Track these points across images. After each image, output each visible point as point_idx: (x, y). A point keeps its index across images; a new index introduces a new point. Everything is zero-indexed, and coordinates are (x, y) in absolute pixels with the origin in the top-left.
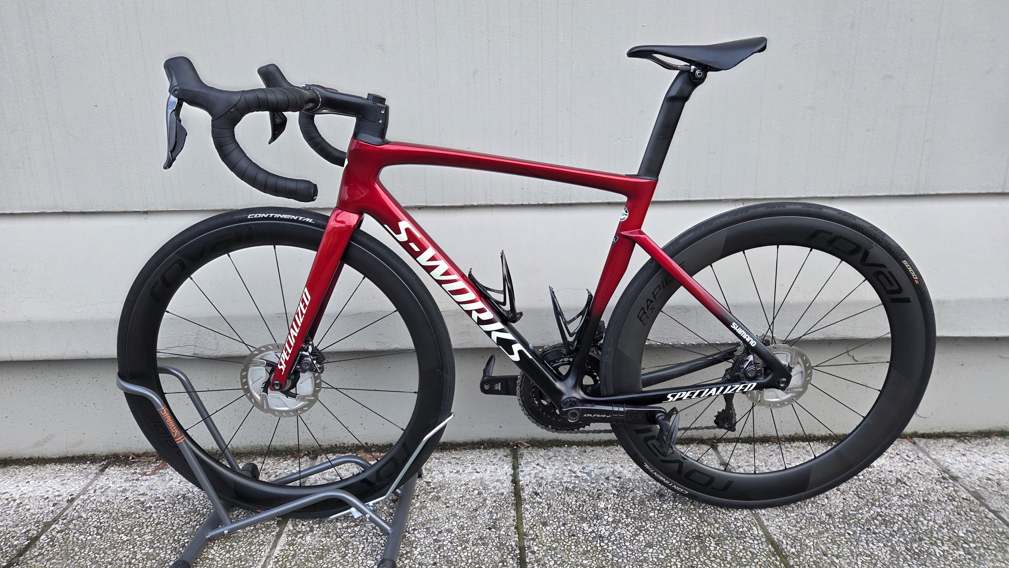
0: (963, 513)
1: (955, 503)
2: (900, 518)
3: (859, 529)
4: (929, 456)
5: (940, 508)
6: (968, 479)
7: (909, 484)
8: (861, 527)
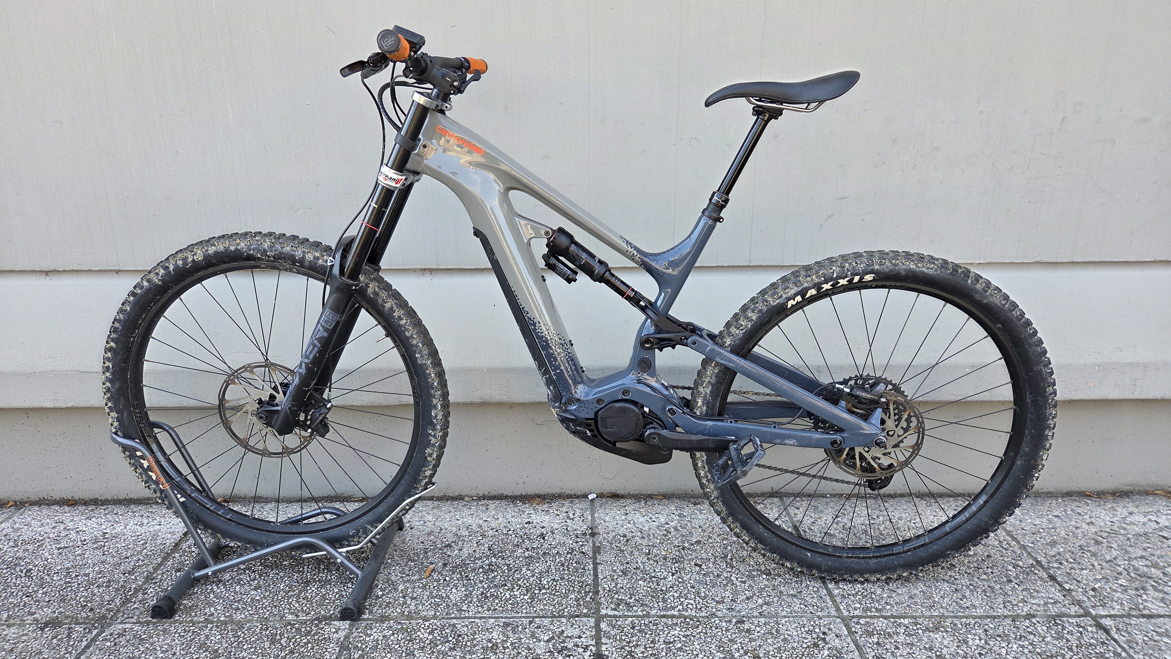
0: (566, 564)
1: (569, 556)
2: (506, 568)
3: (459, 576)
4: (592, 515)
5: (551, 559)
6: (605, 535)
7: (546, 538)
8: (461, 575)
